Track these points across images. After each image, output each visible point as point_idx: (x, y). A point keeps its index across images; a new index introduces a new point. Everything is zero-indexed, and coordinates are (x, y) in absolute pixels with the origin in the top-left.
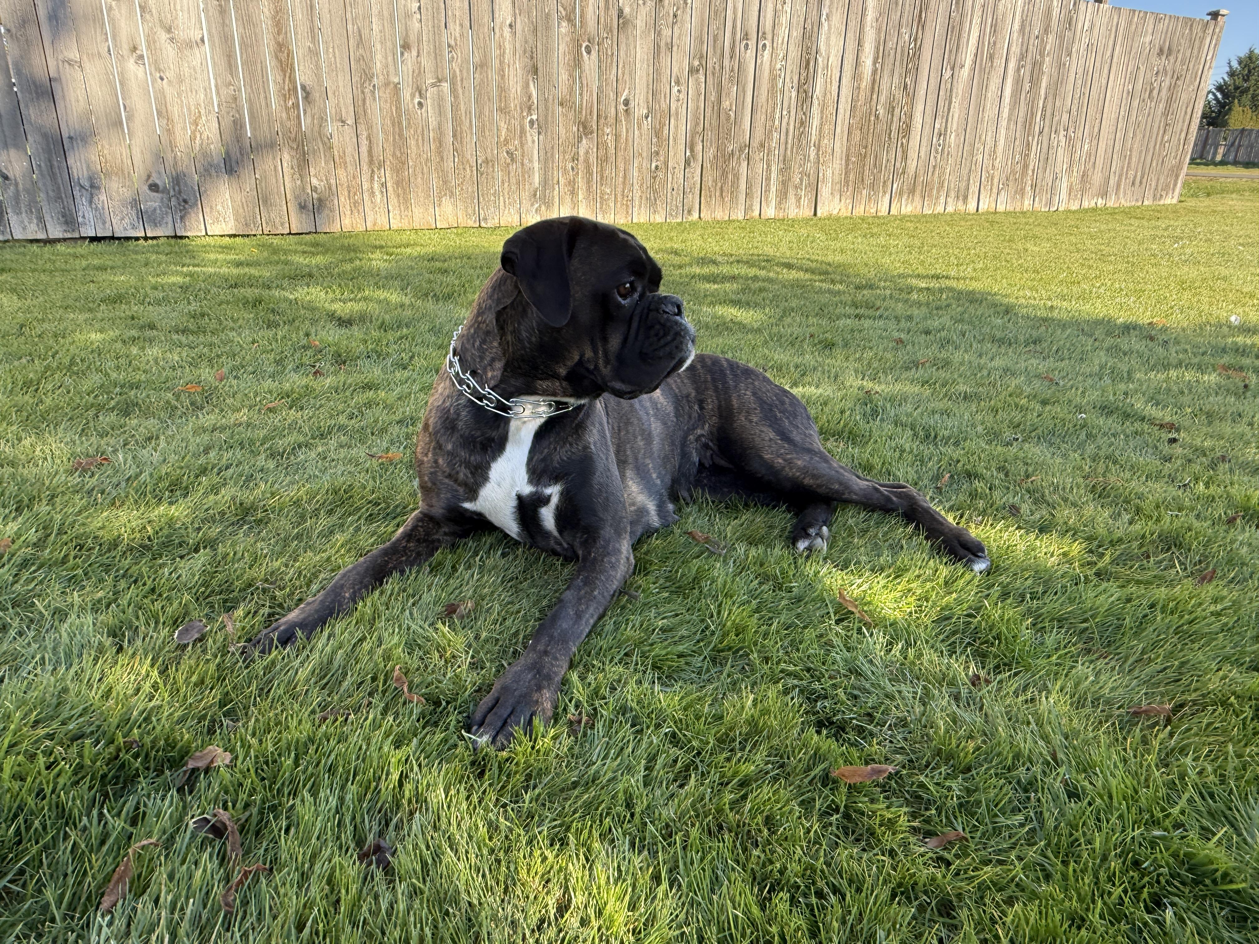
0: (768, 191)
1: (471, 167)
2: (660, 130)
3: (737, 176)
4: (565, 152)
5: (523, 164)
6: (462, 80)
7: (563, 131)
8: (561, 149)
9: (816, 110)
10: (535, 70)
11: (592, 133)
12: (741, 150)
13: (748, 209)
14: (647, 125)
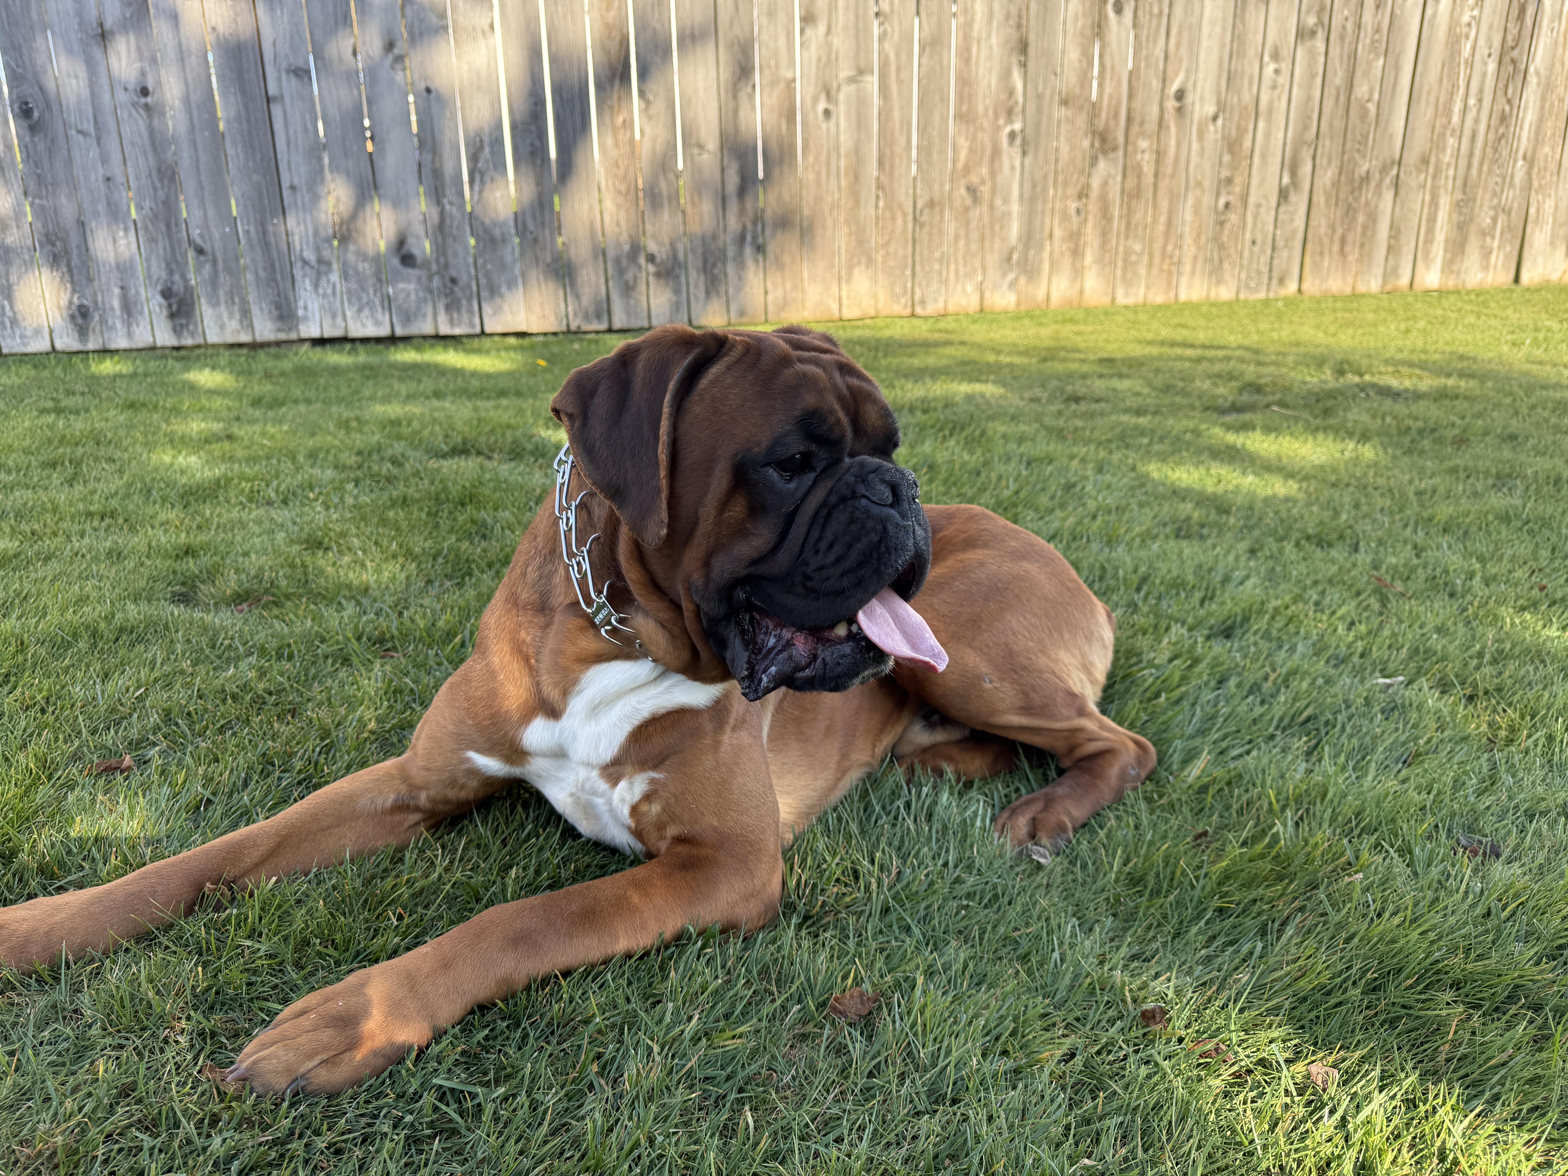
0: (1429, 240)
1: (905, 215)
2: (1239, 140)
3: (1373, 218)
4: (1066, 184)
5: (992, 207)
6: (898, 70)
7: (1065, 149)
8: (1060, 178)
9: (1531, 95)
10: (1023, 47)
11: (1115, 149)
12: (1384, 170)
13: (1390, 274)
14: (1214, 132)
